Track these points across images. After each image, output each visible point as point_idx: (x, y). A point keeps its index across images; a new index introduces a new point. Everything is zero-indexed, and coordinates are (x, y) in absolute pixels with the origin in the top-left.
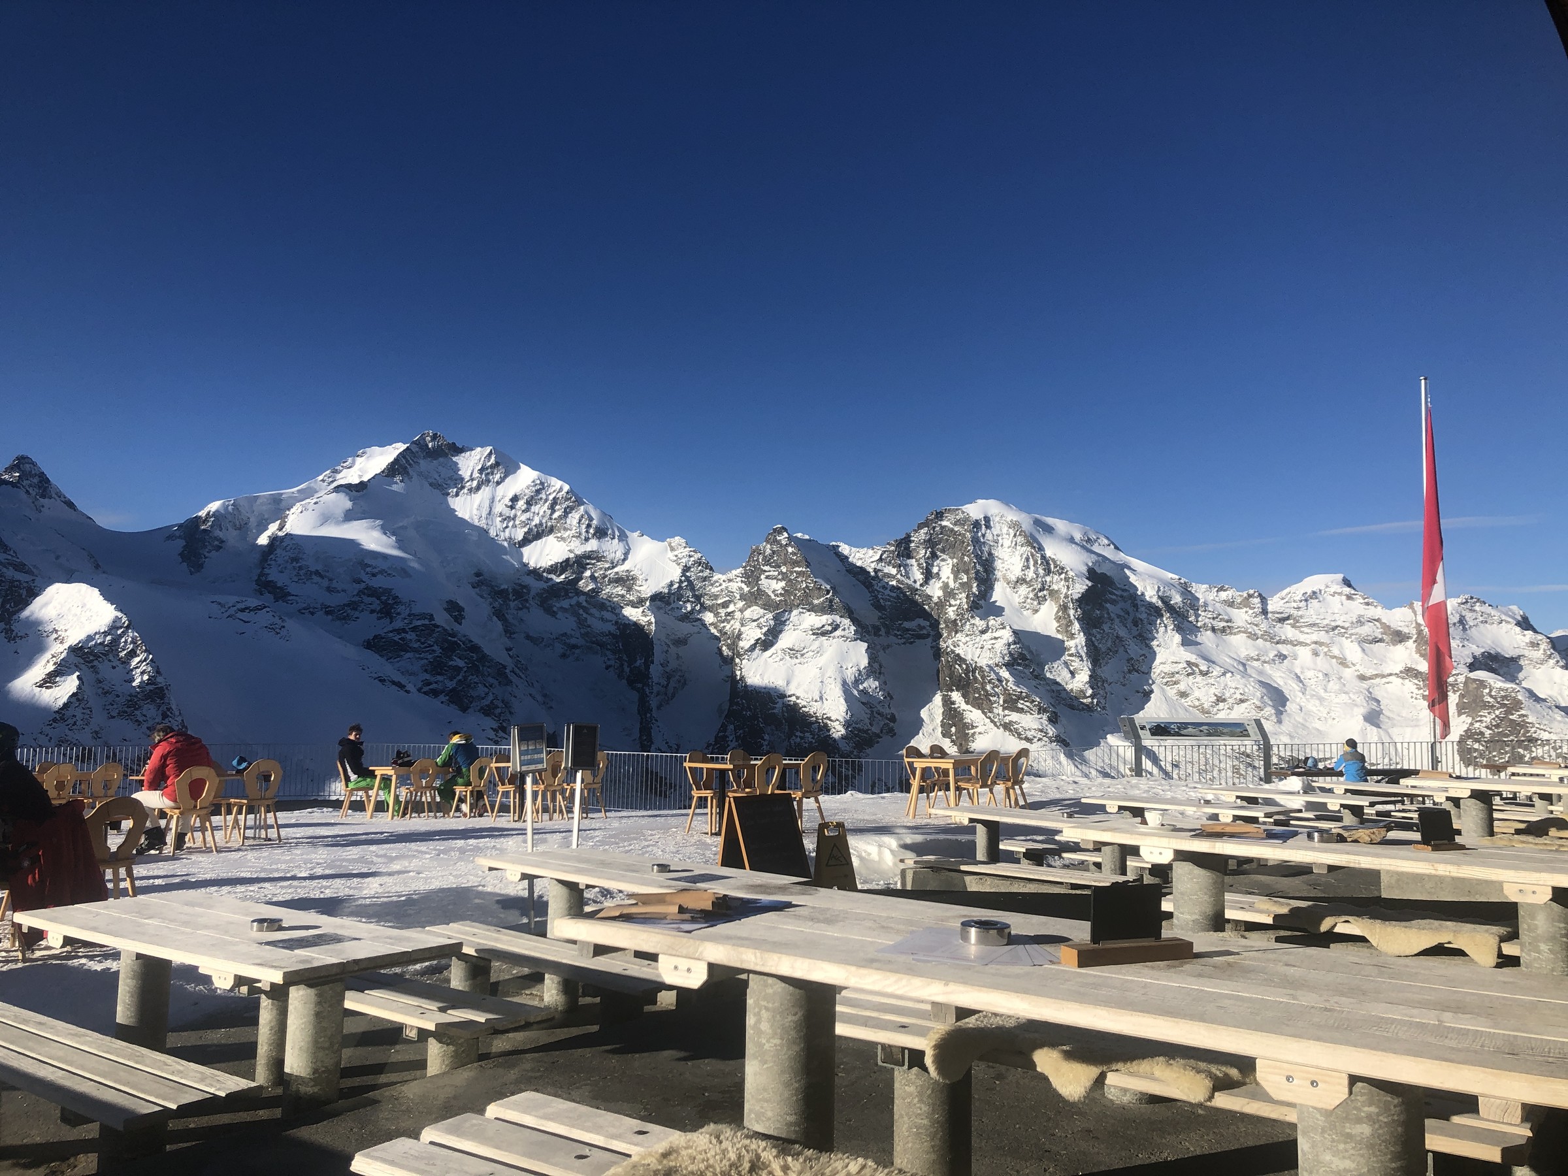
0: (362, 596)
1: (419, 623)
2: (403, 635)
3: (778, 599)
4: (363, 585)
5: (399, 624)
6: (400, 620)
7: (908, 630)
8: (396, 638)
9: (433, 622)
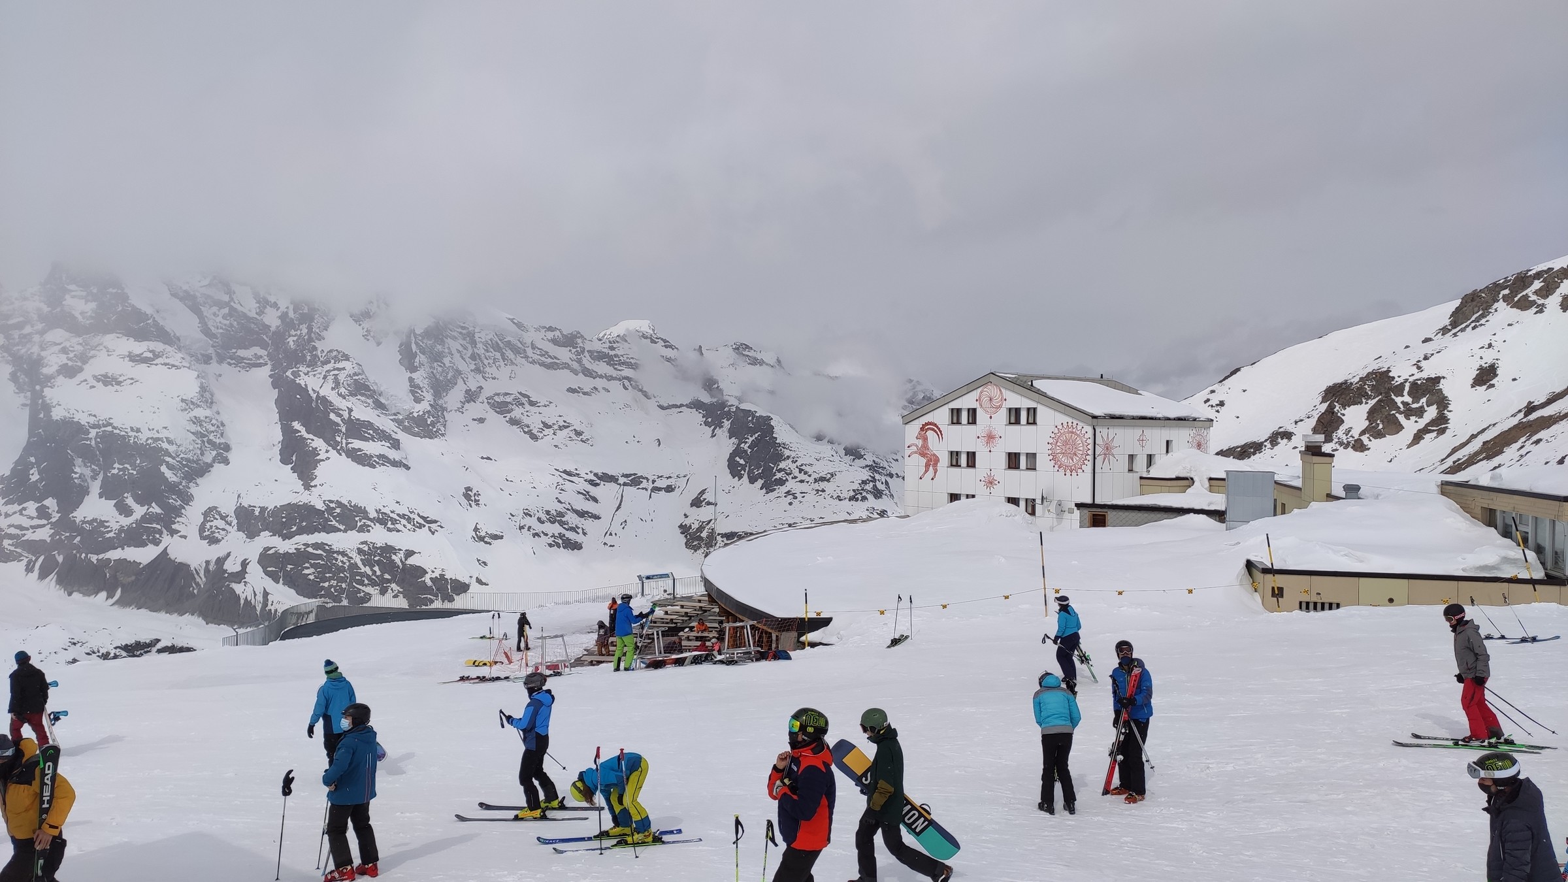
3: (88, 322)
7: (243, 358)
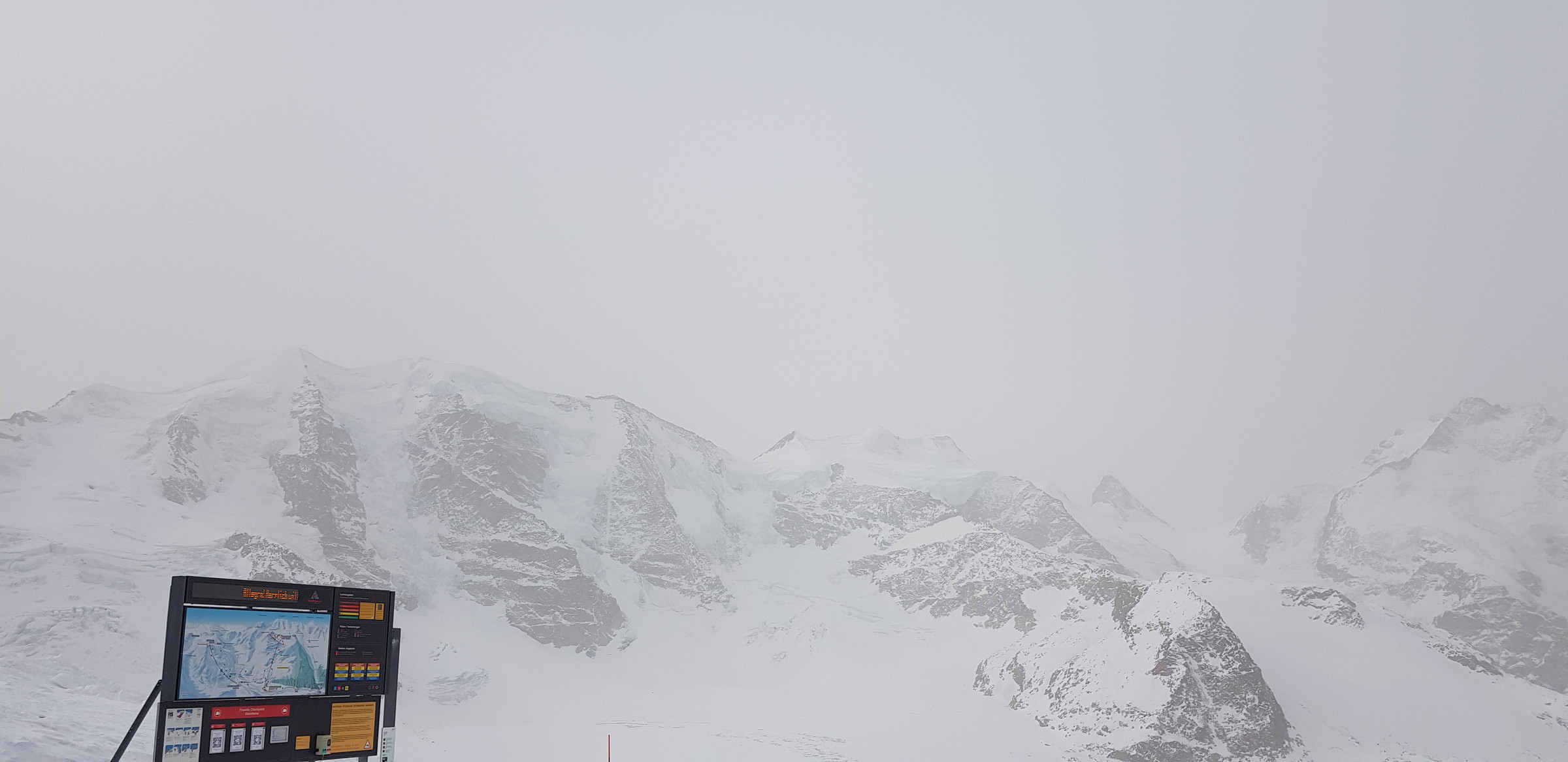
0: (1425, 573)
1: (1493, 597)
2: (1476, 611)
4: (1423, 563)
5: (1469, 600)
6: (1469, 595)
8: (1468, 615)
9: (1507, 596)
